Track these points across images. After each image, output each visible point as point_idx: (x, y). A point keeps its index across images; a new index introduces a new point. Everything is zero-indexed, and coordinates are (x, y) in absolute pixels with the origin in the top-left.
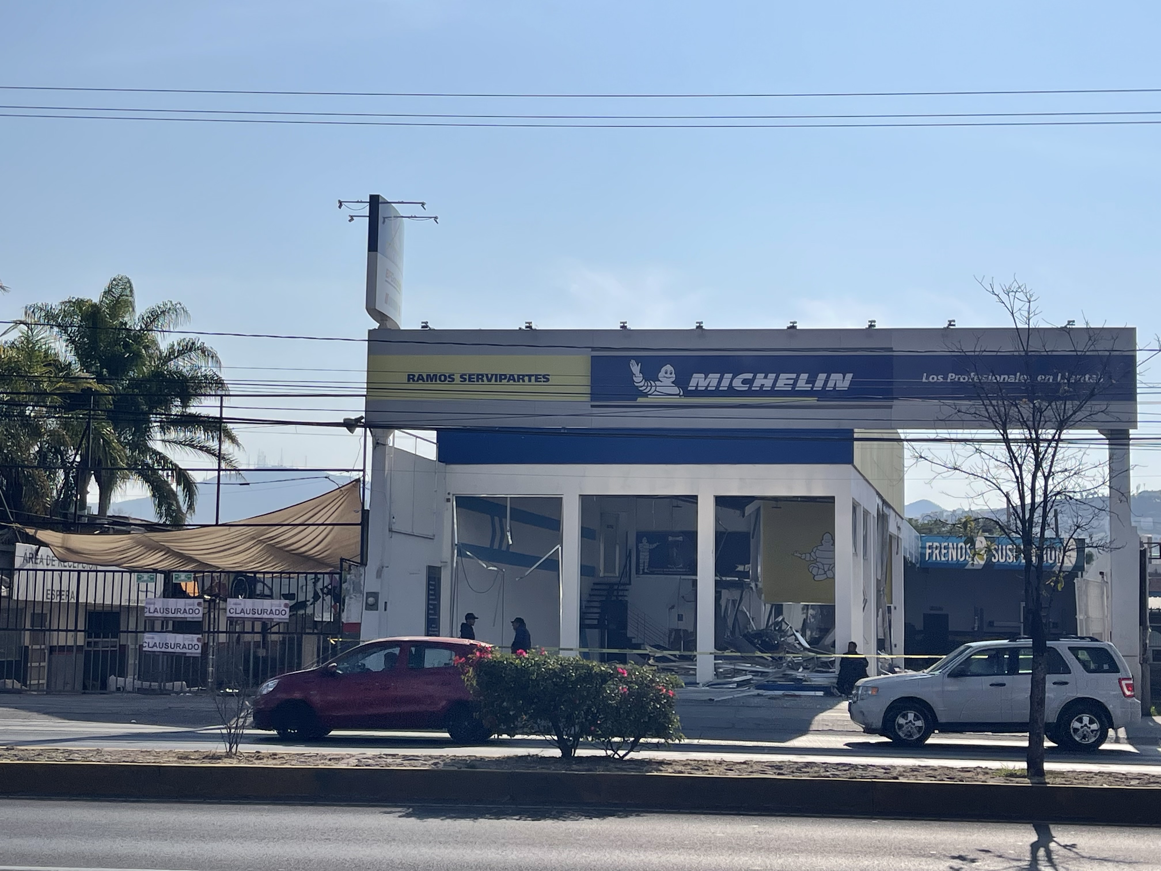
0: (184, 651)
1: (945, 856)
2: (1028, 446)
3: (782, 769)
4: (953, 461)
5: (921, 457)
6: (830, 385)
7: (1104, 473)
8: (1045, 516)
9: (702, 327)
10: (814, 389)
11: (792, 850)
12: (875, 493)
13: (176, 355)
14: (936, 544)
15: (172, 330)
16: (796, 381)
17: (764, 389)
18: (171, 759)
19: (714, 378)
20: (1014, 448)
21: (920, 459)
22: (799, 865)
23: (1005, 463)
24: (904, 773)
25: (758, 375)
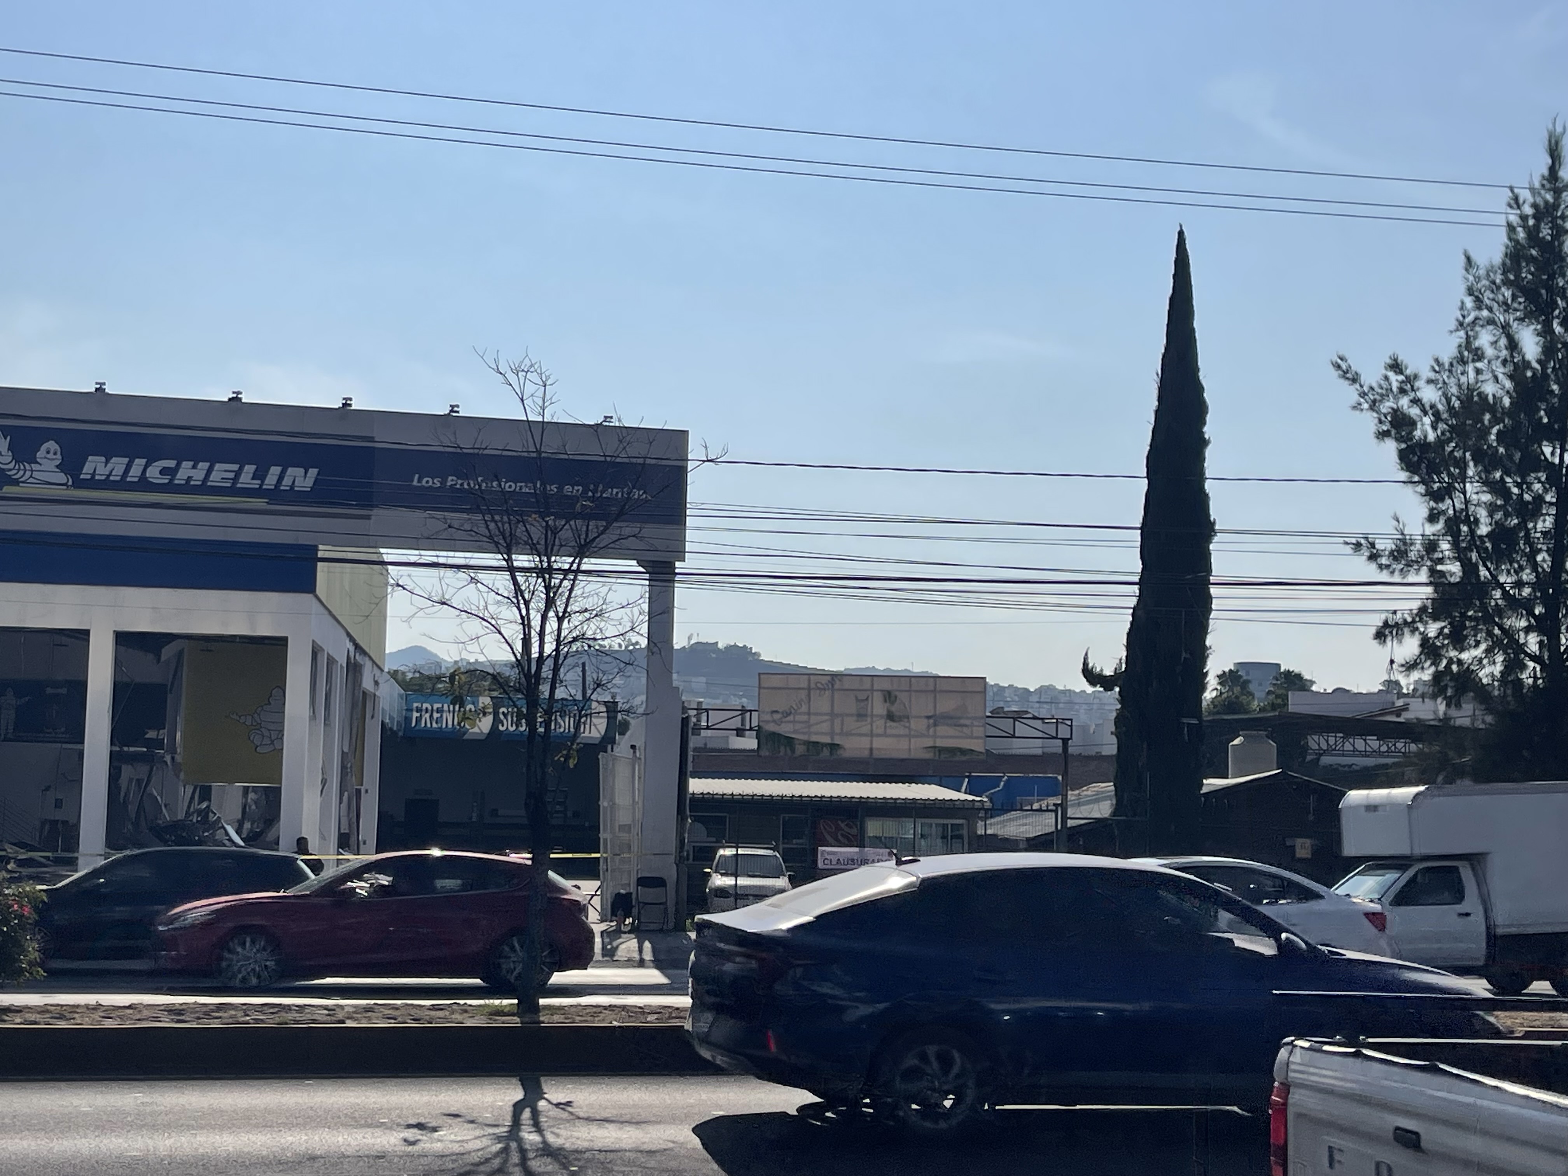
1: (399, 1125)
2: (538, 577)
3: (183, 1015)
4: (440, 592)
5: (398, 585)
6: (287, 482)
7: (633, 616)
8: (556, 670)
10: (264, 487)
11: (188, 1126)
12: (345, 634)
14: (425, 705)
16: (238, 474)
20: (520, 578)
21: (396, 588)
22: (195, 1146)
23: (508, 598)
24: (355, 1015)
25: (184, 463)
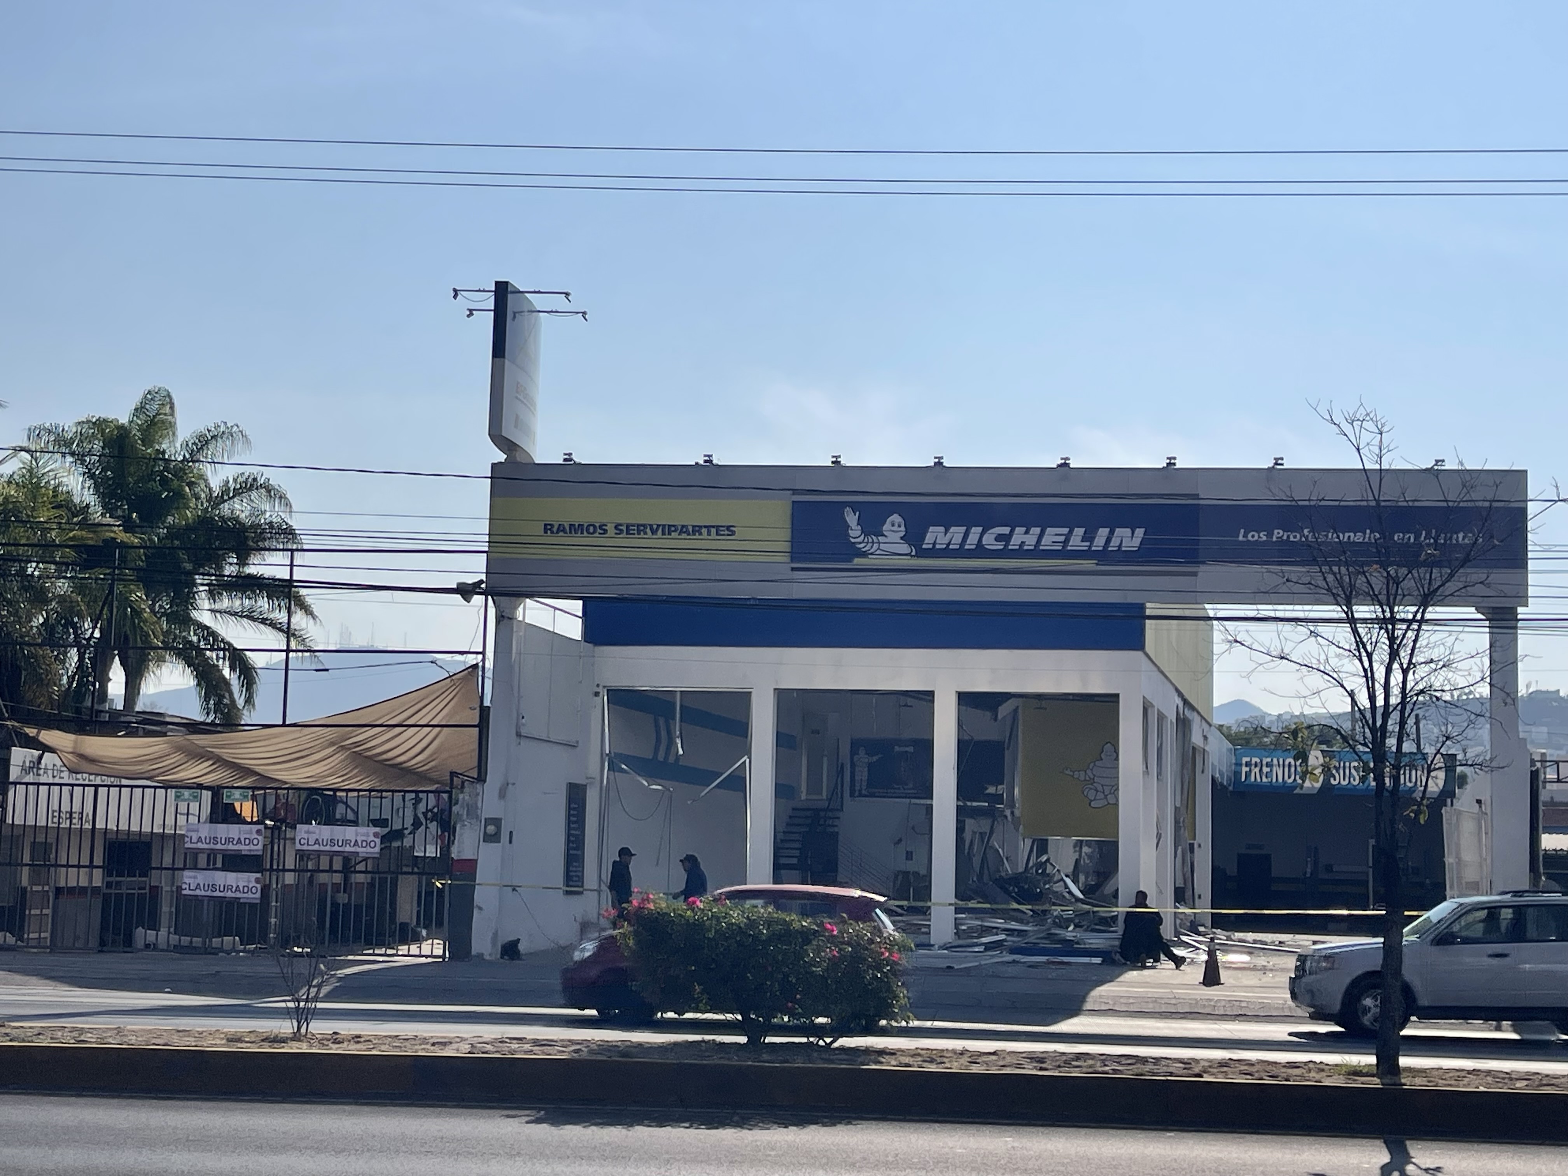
0: (238, 895)
2: (1381, 628)
3: (1045, 1062)
4: (1279, 648)
5: (1236, 641)
6: (1115, 543)
7: (1483, 665)
8: (1402, 723)
9: (942, 463)
10: (1093, 548)
12: (1173, 690)
13: (231, 495)
14: (1255, 760)
15: (226, 461)
16: (1068, 537)
17: (1026, 548)
18: (218, 1042)
19: (957, 533)
20: (1362, 631)
21: (1235, 644)
23: (1350, 651)
24: (1210, 1070)
25: (1017, 529)
